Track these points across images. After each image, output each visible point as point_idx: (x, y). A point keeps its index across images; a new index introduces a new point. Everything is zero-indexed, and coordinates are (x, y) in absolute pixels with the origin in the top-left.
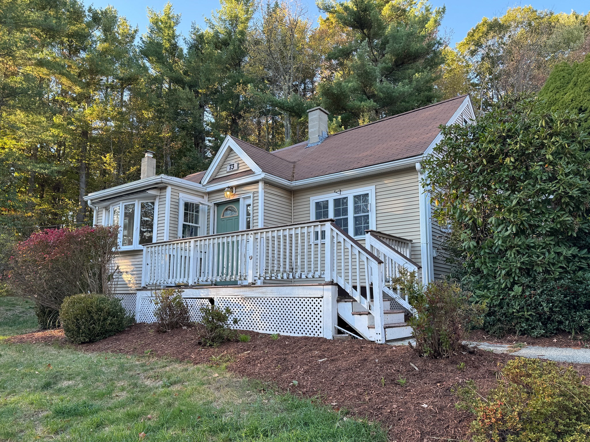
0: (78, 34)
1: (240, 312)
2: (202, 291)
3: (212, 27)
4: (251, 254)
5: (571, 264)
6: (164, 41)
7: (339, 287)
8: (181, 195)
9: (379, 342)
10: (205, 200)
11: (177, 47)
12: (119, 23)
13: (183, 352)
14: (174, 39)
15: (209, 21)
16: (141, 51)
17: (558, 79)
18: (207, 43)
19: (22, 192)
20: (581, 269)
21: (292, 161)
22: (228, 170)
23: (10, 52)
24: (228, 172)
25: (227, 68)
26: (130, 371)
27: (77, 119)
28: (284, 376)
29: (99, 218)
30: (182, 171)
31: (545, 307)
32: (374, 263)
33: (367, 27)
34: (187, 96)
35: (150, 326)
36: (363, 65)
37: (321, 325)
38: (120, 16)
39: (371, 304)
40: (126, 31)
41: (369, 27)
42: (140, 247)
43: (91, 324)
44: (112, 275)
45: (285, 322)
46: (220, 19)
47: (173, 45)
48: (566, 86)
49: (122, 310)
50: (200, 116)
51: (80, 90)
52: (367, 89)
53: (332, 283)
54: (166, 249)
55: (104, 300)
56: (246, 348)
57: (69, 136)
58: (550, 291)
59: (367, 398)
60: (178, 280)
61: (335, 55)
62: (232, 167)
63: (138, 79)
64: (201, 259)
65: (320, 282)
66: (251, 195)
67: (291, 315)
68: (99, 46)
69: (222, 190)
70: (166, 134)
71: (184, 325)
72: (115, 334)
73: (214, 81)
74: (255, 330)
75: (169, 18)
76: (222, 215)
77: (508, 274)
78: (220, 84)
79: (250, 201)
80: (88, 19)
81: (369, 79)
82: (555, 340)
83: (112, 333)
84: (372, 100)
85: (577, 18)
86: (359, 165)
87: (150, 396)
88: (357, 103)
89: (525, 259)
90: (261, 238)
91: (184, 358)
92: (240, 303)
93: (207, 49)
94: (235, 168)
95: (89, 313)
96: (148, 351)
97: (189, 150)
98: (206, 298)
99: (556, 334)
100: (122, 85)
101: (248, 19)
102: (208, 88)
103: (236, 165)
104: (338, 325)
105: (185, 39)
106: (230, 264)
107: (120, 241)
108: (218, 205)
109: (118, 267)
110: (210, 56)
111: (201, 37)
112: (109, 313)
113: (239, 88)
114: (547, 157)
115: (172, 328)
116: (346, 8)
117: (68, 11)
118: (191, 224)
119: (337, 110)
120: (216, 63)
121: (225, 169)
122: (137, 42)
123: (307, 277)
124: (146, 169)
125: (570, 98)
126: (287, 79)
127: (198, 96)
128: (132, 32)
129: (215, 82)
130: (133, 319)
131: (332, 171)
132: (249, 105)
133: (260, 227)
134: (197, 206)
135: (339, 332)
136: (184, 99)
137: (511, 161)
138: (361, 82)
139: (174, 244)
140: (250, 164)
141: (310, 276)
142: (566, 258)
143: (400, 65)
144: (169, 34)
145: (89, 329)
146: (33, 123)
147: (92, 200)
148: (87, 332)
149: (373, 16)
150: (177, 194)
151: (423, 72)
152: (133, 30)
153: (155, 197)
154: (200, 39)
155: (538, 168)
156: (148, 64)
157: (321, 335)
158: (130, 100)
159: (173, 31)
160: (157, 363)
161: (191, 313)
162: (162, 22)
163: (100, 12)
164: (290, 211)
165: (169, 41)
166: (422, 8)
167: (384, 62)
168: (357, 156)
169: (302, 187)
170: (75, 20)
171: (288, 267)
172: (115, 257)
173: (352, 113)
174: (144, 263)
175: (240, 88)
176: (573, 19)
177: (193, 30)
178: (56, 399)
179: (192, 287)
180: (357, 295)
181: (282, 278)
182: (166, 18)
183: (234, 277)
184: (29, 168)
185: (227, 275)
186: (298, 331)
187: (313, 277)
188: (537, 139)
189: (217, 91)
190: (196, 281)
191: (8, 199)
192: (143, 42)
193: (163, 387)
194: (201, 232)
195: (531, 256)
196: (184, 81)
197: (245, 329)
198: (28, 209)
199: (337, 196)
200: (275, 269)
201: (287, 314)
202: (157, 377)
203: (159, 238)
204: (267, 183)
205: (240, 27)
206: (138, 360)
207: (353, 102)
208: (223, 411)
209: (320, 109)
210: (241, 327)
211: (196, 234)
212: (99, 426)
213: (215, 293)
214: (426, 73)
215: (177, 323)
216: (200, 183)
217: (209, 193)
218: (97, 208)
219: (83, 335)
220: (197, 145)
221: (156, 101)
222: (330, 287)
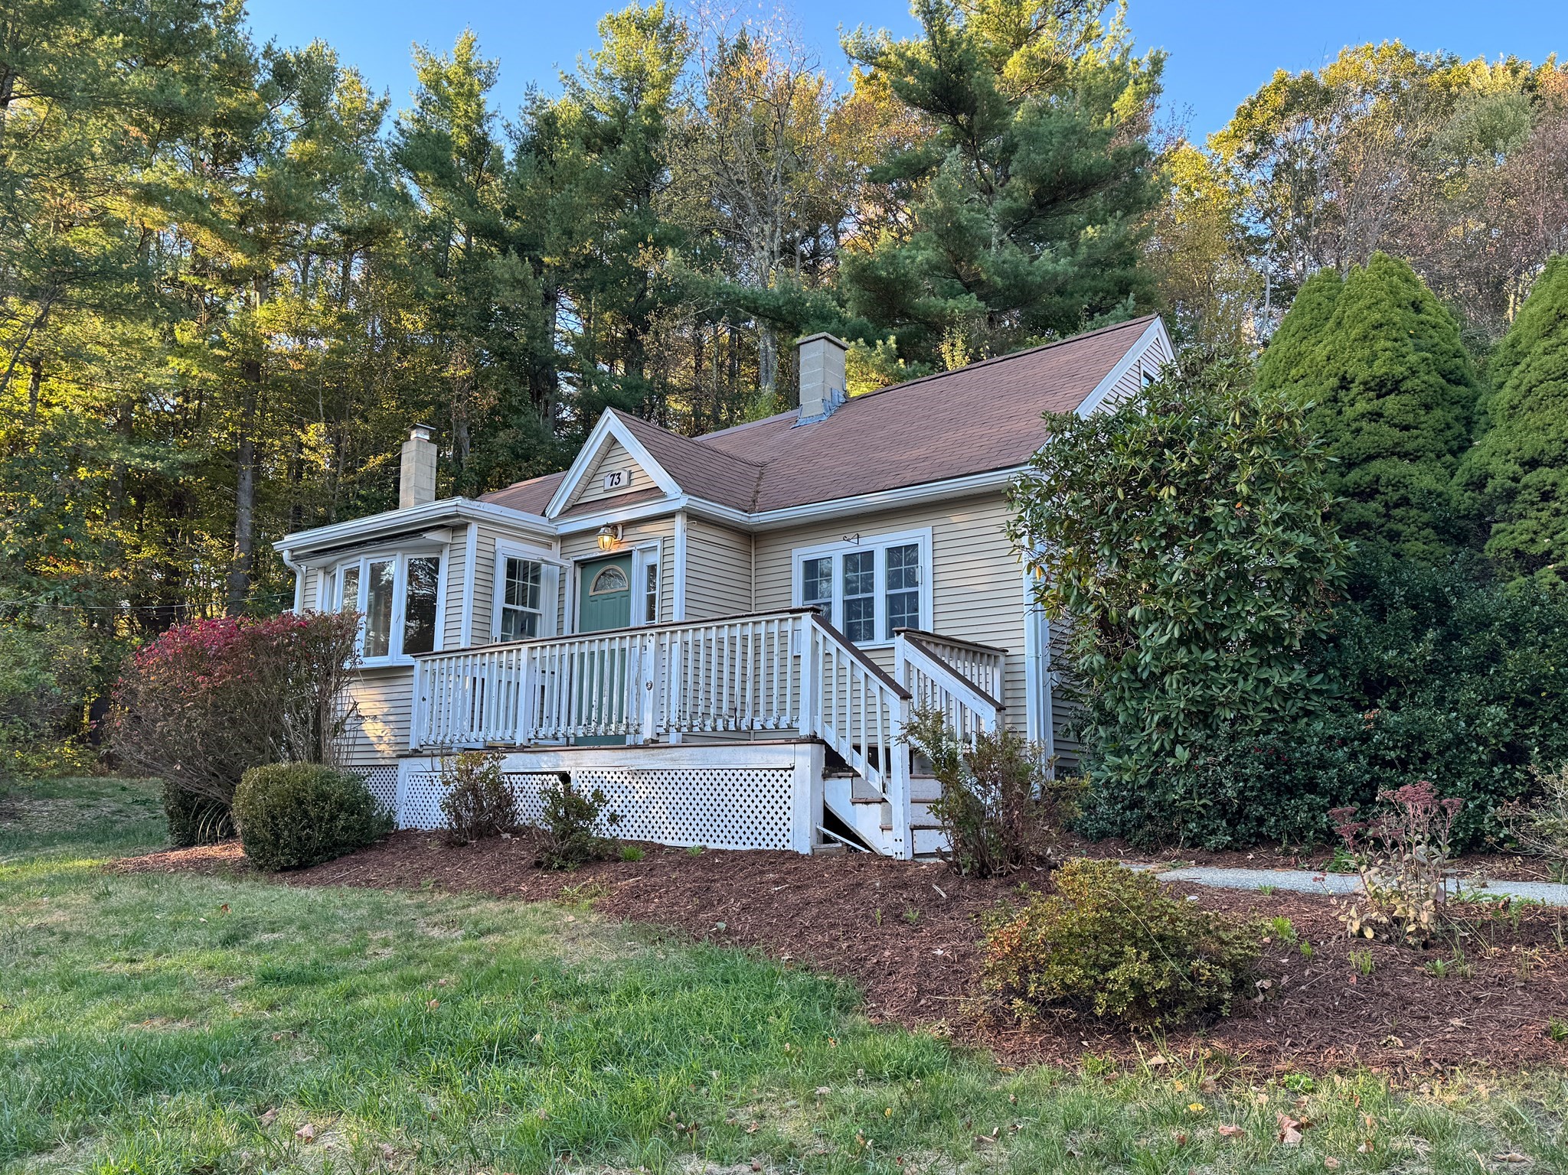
0: (240, 117)
1: (626, 802)
2: (544, 757)
3: (578, 95)
4: (650, 678)
5: (1290, 703)
6: (455, 130)
7: (828, 748)
8: (500, 542)
9: (899, 857)
10: (553, 554)
11: (487, 144)
12: (340, 85)
13: (504, 881)
14: (481, 126)
15: (570, 81)
16: (395, 155)
17: (1307, 310)
18: (565, 137)
19: (95, 517)
20: (1308, 713)
21: (759, 460)
22: (608, 486)
23: (76, 171)
24: (606, 491)
25: (615, 198)
26: (396, 914)
27: (235, 333)
28: (702, 916)
29: (308, 592)
30: (498, 465)
31: (1230, 791)
32: (893, 699)
33: (963, 110)
34: (513, 274)
35: (429, 835)
36: (951, 211)
37: (789, 825)
38: (344, 66)
39: (886, 781)
40: (357, 104)
41: (971, 111)
42: (408, 660)
43: (304, 828)
44: (343, 722)
45: (719, 822)
46: (599, 74)
47: (478, 140)
48: (1322, 325)
49: (368, 799)
50: (547, 322)
51: (245, 261)
52: (961, 267)
53: (813, 739)
54: (465, 666)
55: (329, 775)
56: (633, 871)
57: (214, 377)
58: (1240, 757)
59: (844, 946)
60: (491, 735)
61: (887, 173)
62: (616, 480)
63: (389, 231)
64: (543, 687)
65: (791, 737)
66: (658, 544)
67: (730, 806)
68: (292, 149)
69: (594, 531)
70: (457, 370)
71: (506, 831)
72: (353, 852)
73: (584, 236)
74: (656, 840)
75: (469, 72)
76: (592, 587)
77: (1165, 723)
78: (598, 241)
79: (654, 558)
80: (264, 77)
81: (967, 243)
82: (1251, 856)
83: (348, 849)
84: (973, 294)
85: (1515, 72)
86: (897, 482)
87: (441, 952)
88: (936, 302)
89: (1196, 692)
90: (671, 643)
91: (506, 891)
92: (626, 783)
93: (566, 152)
94: (624, 481)
95: (300, 802)
96: (428, 881)
97: (517, 411)
98: (553, 773)
99: (1256, 844)
100: (347, 246)
101: (668, 78)
102: (566, 253)
103: (624, 476)
104: (825, 826)
105: (509, 125)
106: (605, 700)
107: (359, 646)
108: (583, 564)
109: (356, 704)
110: (573, 170)
111: (550, 121)
112: (341, 805)
113: (646, 255)
114: (1238, 488)
115: (480, 836)
116: (913, 64)
117: (217, 60)
118: (520, 608)
119: (887, 316)
120: (587, 189)
121: (601, 484)
122: (386, 131)
123: (764, 728)
124: (413, 470)
125: (1325, 353)
126: (767, 233)
127: (541, 273)
128: (375, 107)
129: (585, 240)
130: (389, 822)
131: (840, 493)
132: (672, 295)
133: (676, 620)
134: (536, 567)
135: (827, 839)
136: (505, 282)
137: (1170, 496)
138: (948, 250)
139: (483, 654)
140: (657, 475)
141: (770, 725)
142: (1278, 690)
143: (1047, 203)
144: (467, 112)
145: (299, 839)
146: (126, 343)
147: (292, 551)
148: (295, 844)
149: (979, 84)
150: (491, 542)
151: (1106, 223)
152: (375, 101)
153: (440, 547)
154: (546, 128)
155: (1220, 509)
156: (414, 190)
157: (789, 847)
158: (368, 280)
159: (479, 106)
160: (450, 902)
161: (521, 805)
162: (450, 83)
163: (293, 59)
164: (747, 579)
165: (468, 129)
166: (1114, 50)
167: (1009, 194)
168: (896, 458)
169: (773, 526)
170: (233, 82)
171: (725, 706)
172: (349, 683)
173: (927, 323)
174: (416, 696)
175: (648, 256)
176: (1504, 78)
177: (528, 103)
178: (255, 961)
179: (523, 749)
180: (860, 763)
181: (714, 729)
182: (461, 71)
183: (613, 726)
184: (115, 456)
185: (599, 723)
186: (744, 838)
187: (777, 727)
188: (1226, 450)
189: (590, 260)
190: (531, 736)
191: (64, 536)
192: (402, 132)
193: (465, 939)
194: (545, 627)
195: (1209, 688)
196: (506, 234)
197: (635, 838)
198: (112, 561)
199: (851, 548)
200: (700, 710)
201: (722, 805)
202: (451, 924)
203: (448, 641)
204: (693, 517)
205: (648, 99)
206: (410, 898)
207: (928, 300)
208: (580, 970)
209: (825, 338)
210: (627, 832)
211: (532, 633)
212: (351, 995)
213: (572, 763)
214: (1112, 226)
215: (490, 824)
216: (544, 514)
217: (564, 538)
218: (304, 568)
219: (287, 851)
220: (537, 395)
221: (433, 287)
222: (808, 747)
